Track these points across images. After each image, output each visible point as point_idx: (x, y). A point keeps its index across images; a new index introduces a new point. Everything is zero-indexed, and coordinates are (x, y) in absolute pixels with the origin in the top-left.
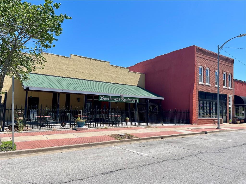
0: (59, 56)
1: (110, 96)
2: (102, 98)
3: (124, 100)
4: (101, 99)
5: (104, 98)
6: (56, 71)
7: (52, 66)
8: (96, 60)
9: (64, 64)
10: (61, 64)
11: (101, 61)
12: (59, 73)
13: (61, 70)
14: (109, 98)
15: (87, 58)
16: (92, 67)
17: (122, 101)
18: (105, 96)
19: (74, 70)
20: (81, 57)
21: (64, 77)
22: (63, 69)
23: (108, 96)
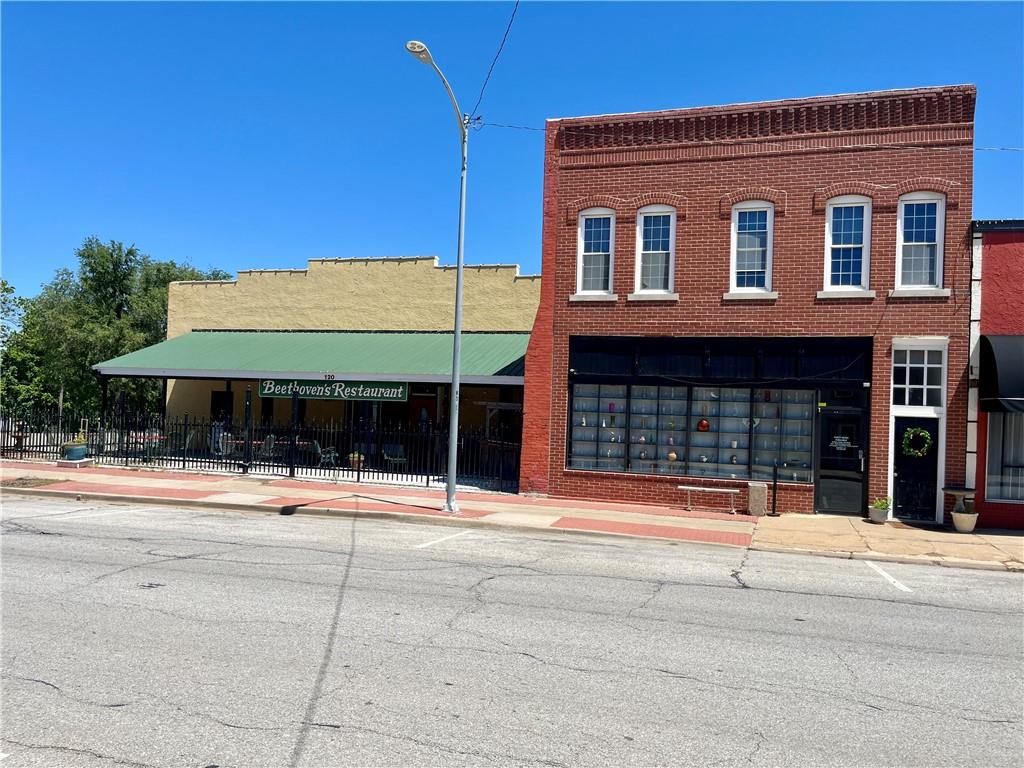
0: (276, 272)
1: (293, 381)
2: (270, 389)
3: (343, 391)
4: (266, 391)
5: (275, 386)
6: (270, 316)
7: (261, 304)
8: (384, 260)
9: (291, 293)
10: (283, 295)
11: (400, 261)
12: (278, 320)
13: (283, 312)
14: (290, 387)
15: (355, 261)
16: (370, 286)
17: (336, 394)
18: (279, 382)
19: (317, 307)
20: (336, 261)
21: (290, 329)
22: (286, 309)
23: (286, 382)
